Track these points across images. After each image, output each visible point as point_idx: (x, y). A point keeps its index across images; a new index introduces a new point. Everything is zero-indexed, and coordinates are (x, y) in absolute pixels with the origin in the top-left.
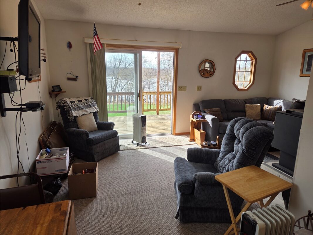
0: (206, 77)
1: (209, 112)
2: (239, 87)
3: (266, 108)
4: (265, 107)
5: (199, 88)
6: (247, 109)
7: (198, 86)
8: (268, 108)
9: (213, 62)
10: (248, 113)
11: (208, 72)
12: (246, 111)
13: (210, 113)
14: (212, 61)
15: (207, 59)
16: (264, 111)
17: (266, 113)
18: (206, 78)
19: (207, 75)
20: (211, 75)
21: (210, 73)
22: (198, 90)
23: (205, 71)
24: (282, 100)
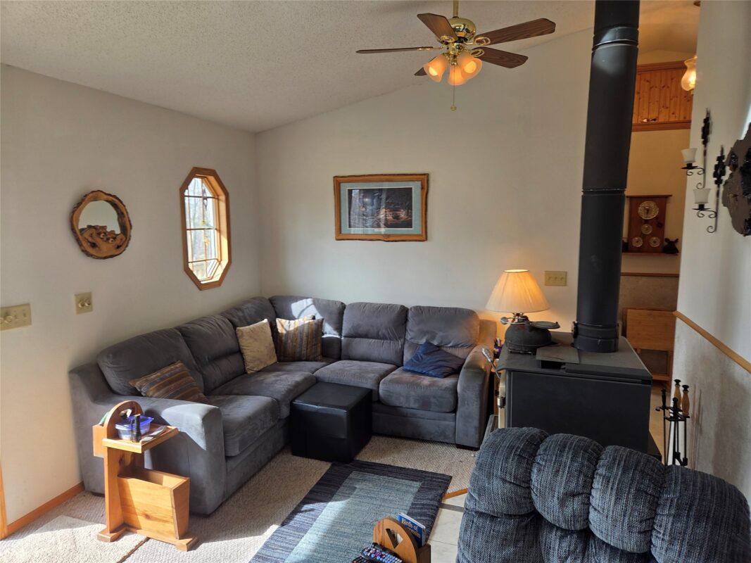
0: (105, 258)
1: (158, 389)
2: (200, 277)
3: (288, 329)
4: (282, 326)
5: (85, 302)
6: (244, 342)
7: (76, 295)
8: (292, 328)
9: (121, 202)
10: (249, 353)
11: (108, 239)
12: (241, 347)
13: (161, 391)
14: (115, 196)
15: (99, 191)
16: (283, 338)
17: (289, 341)
18: (102, 260)
19: (105, 248)
20: (118, 247)
21: (118, 242)
22: (79, 311)
23: (99, 234)
24: (309, 301)
